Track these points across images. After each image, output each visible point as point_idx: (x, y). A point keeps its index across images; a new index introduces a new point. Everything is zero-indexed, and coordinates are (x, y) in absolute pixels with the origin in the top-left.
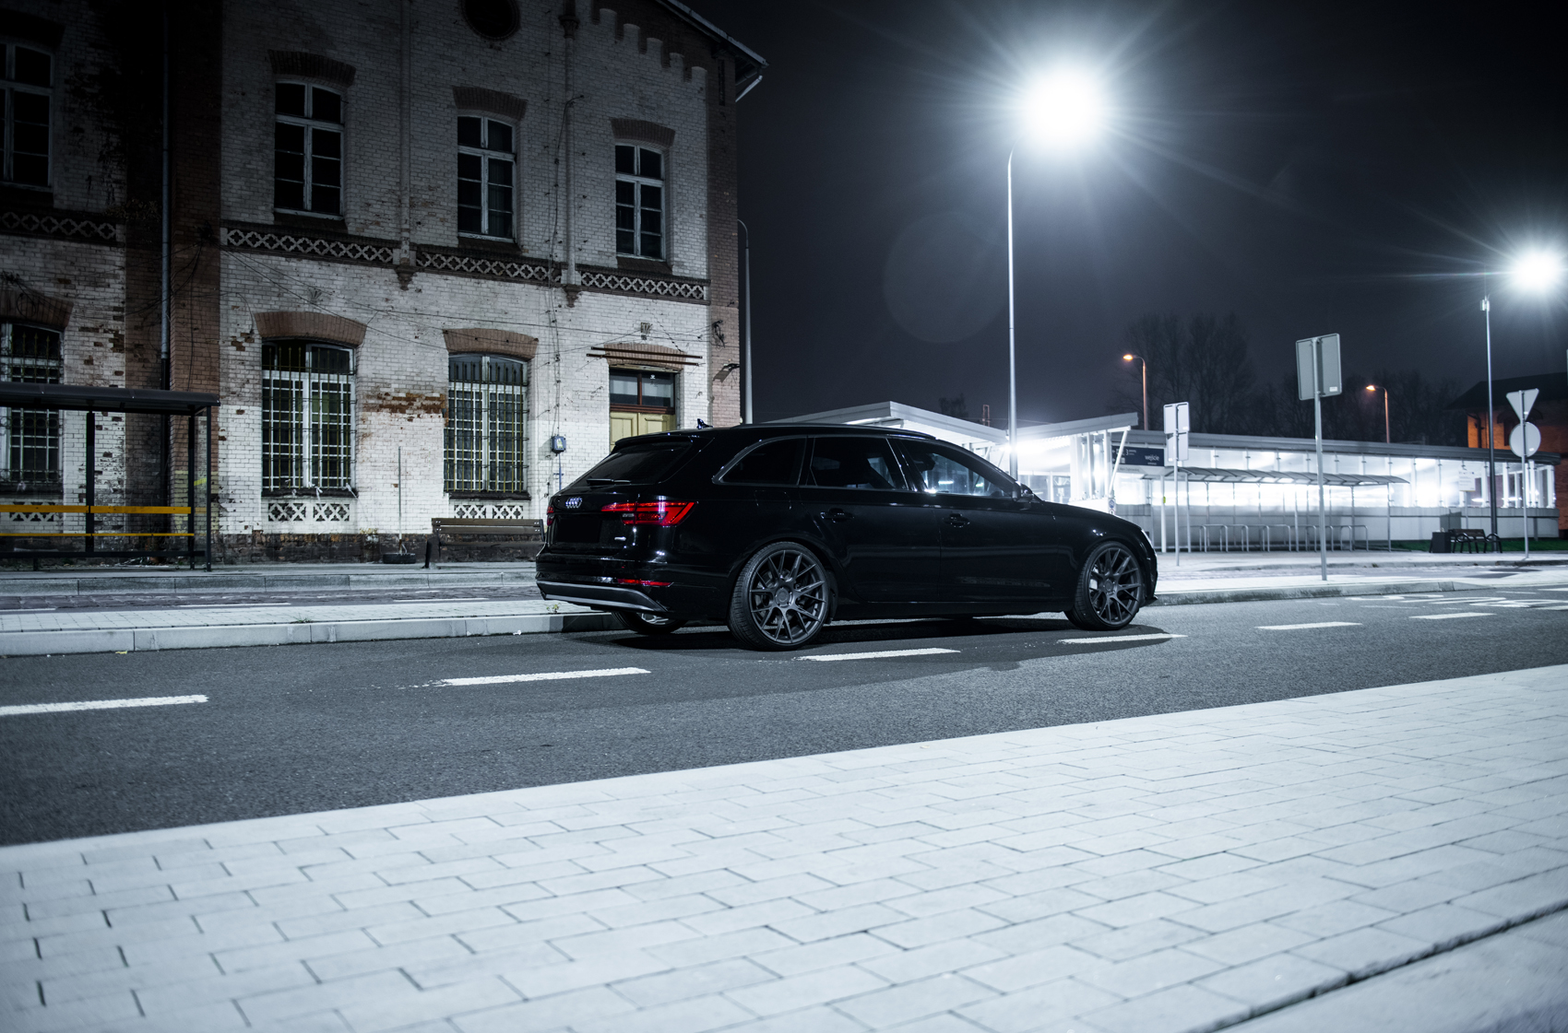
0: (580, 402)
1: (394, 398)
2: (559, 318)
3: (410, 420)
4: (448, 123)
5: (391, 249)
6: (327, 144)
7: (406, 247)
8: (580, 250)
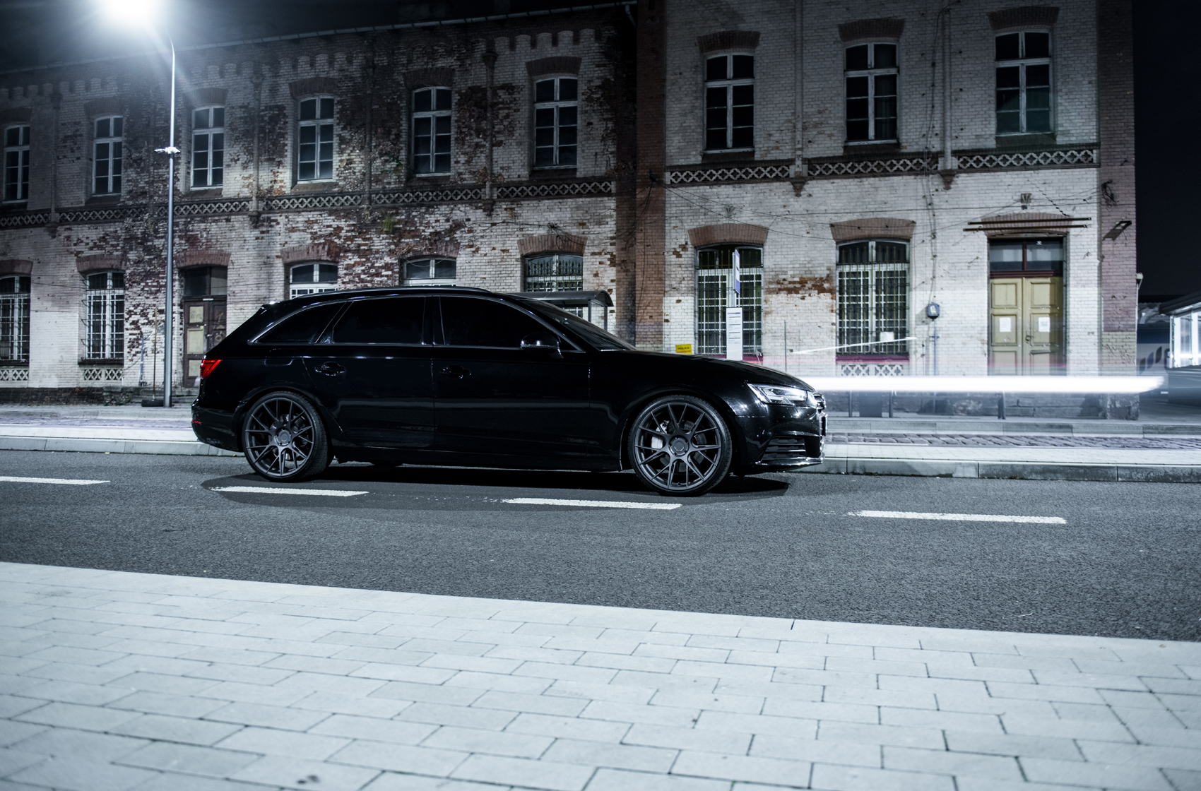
0: (956, 272)
1: (790, 283)
2: (936, 201)
3: (803, 298)
4: (835, 56)
5: (788, 166)
6: (745, 95)
7: (799, 162)
8: (957, 137)
